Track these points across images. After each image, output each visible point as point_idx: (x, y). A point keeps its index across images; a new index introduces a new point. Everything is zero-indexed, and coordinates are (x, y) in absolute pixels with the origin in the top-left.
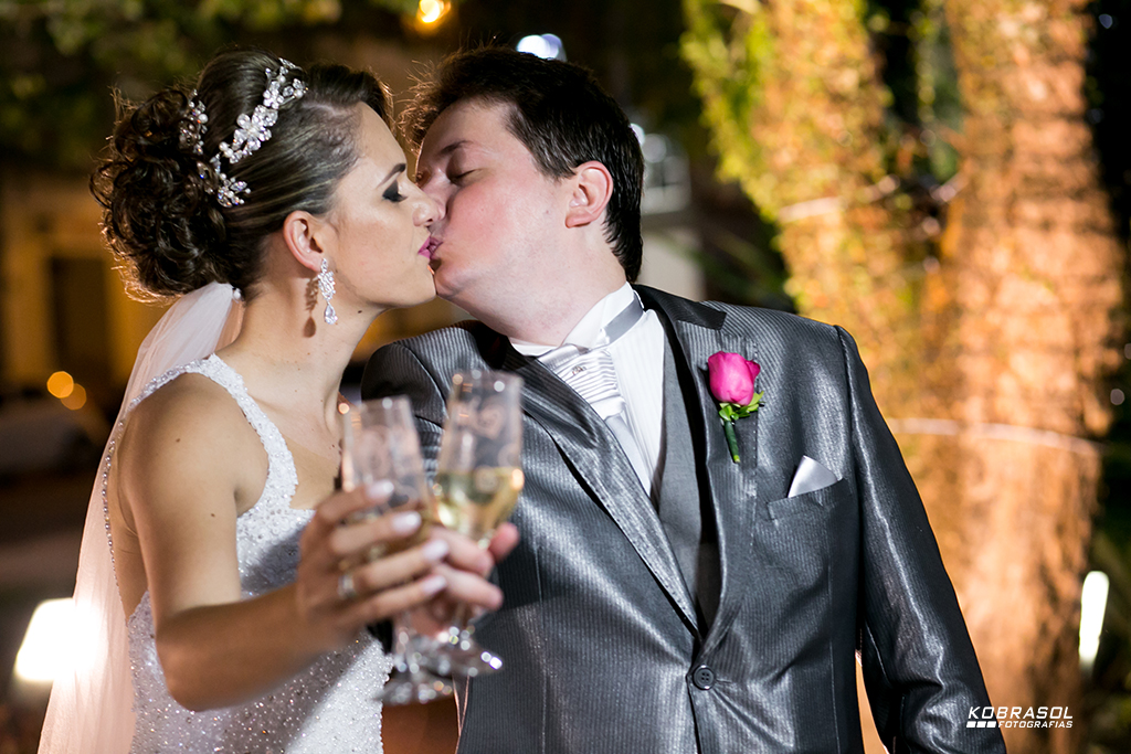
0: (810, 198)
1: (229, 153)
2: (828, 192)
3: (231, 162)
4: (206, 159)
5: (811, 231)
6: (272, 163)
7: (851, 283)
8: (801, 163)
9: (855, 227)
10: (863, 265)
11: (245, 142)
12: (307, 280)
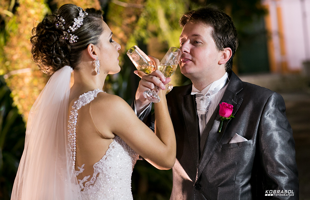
0: (23, 68)
1: (72, 29)
2: (28, 66)
3: (73, 31)
4: (66, 30)
5: (22, 77)
6: (84, 31)
7: (33, 91)
8: (22, 58)
9: (35, 76)
10: (36, 86)
11: (76, 26)
12: (92, 62)
